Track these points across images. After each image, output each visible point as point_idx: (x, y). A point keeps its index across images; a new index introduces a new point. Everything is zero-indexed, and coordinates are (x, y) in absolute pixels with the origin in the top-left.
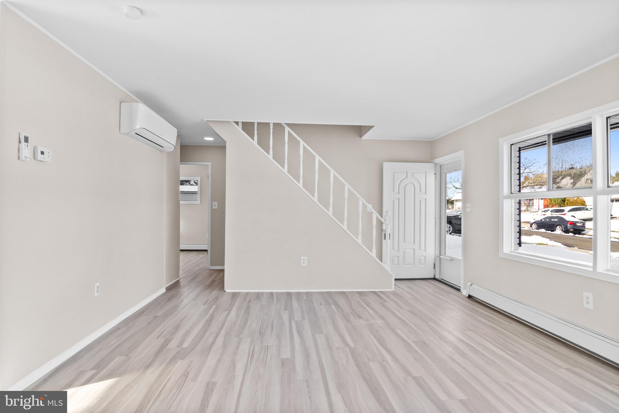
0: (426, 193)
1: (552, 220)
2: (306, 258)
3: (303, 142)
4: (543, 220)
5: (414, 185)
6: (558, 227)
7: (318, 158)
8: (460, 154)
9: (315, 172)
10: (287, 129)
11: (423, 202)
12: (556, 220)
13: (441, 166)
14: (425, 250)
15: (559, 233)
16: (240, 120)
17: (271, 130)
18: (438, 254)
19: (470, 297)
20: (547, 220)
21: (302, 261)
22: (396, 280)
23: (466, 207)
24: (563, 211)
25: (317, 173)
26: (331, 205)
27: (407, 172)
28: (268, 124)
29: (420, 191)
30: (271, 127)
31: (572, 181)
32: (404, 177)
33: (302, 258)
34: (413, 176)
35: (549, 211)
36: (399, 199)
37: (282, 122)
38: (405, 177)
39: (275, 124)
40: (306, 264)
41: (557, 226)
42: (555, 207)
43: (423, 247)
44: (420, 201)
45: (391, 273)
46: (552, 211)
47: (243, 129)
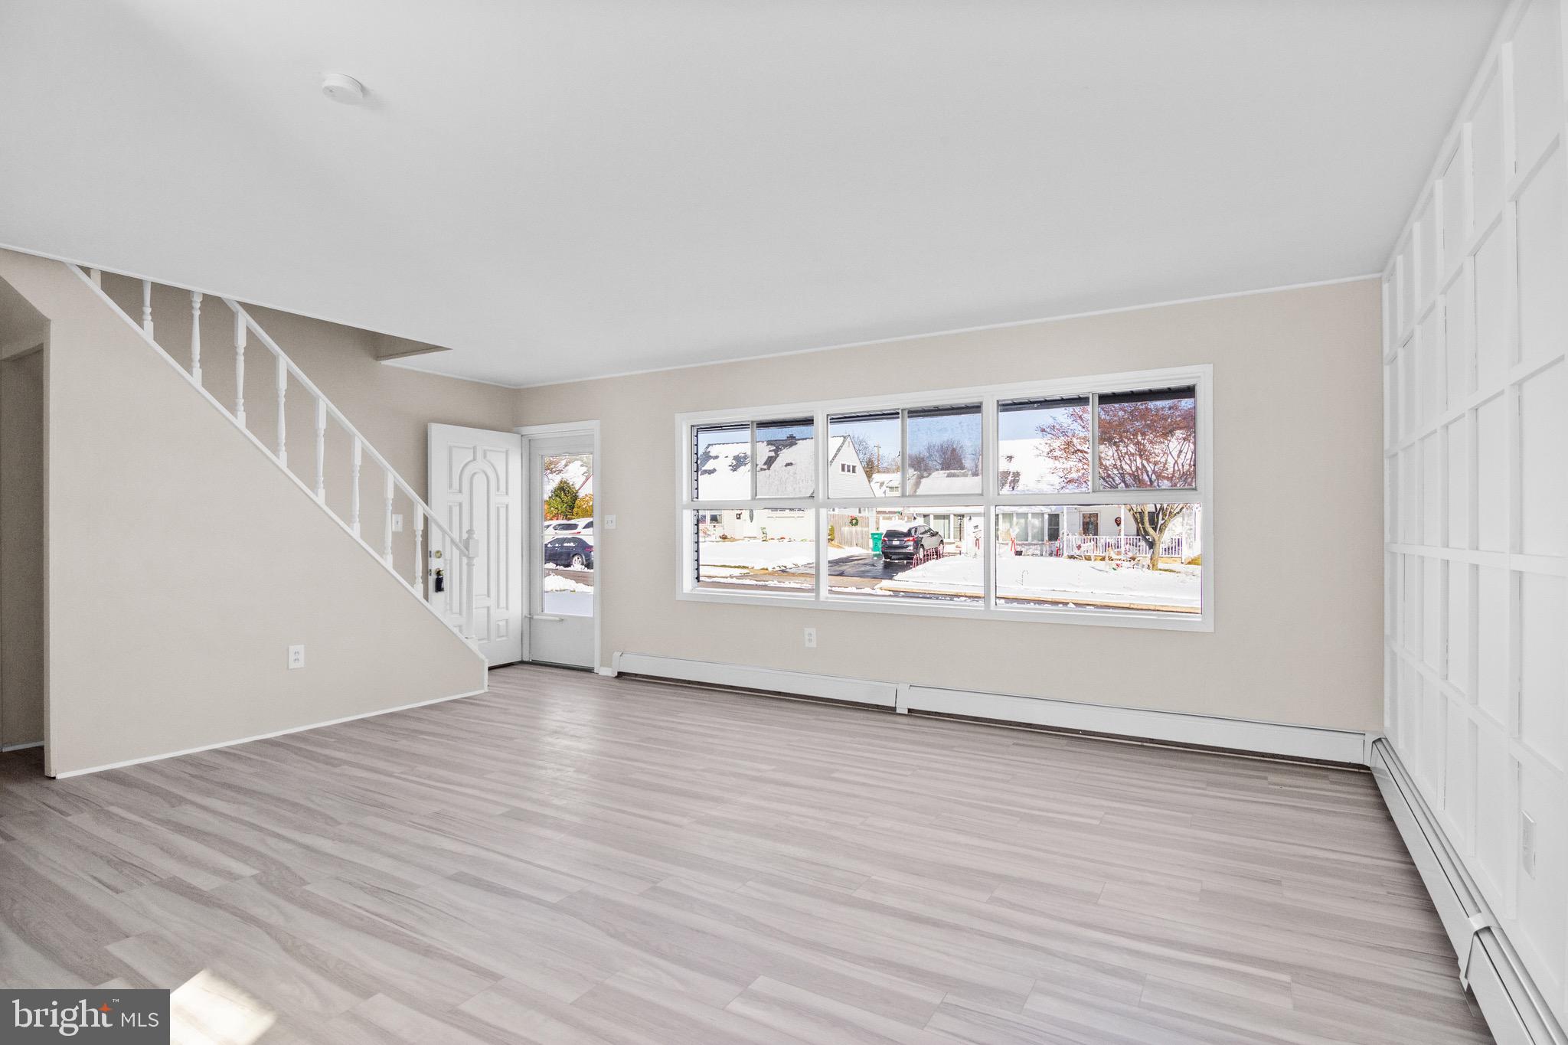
0: (507, 493)
1: (565, 545)
2: (301, 648)
3: (286, 356)
4: (549, 545)
5: (486, 475)
6: (576, 558)
7: (324, 404)
8: (594, 425)
9: (317, 436)
10: (244, 320)
11: (503, 511)
12: (572, 544)
13: (530, 440)
14: (507, 608)
15: (580, 570)
16: (98, 266)
17: (197, 313)
18: (526, 613)
19: (621, 675)
20: (557, 545)
21: (292, 657)
22: (490, 669)
23: (606, 522)
24: (575, 526)
25: (323, 439)
26: (357, 516)
27: (474, 448)
28: (186, 294)
29: (498, 489)
30: (197, 305)
31: (584, 469)
32: (469, 459)
33: (292, 649)
34: (485, 457)
35: (551, 527)
36: (460, 505)
37: (228, 295)
38: (471, 458)
39: (208, 299)
40: (301, 664)
41: (573, 556)
42: (557, 519)
43: (503, 604)
44: (498, 508)
45: (482, 656)
46: (555, 528)
47: (103, 289)
